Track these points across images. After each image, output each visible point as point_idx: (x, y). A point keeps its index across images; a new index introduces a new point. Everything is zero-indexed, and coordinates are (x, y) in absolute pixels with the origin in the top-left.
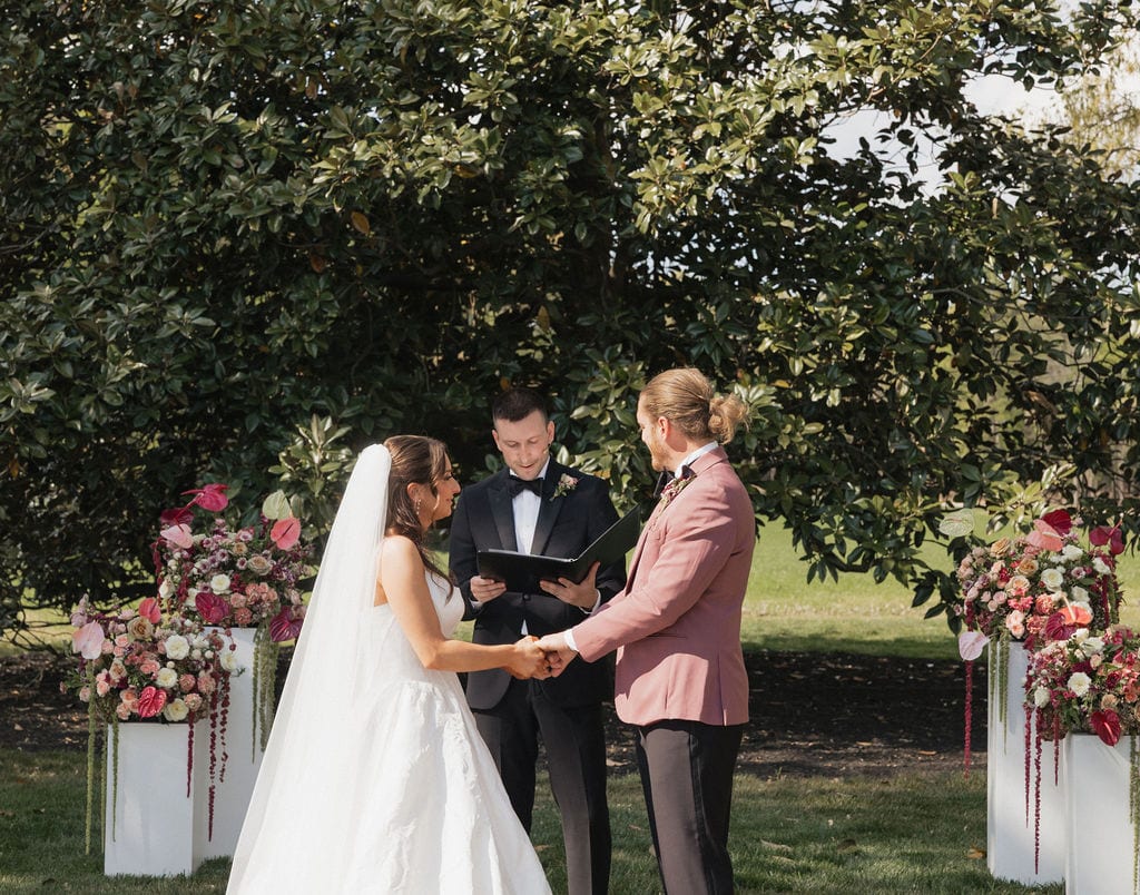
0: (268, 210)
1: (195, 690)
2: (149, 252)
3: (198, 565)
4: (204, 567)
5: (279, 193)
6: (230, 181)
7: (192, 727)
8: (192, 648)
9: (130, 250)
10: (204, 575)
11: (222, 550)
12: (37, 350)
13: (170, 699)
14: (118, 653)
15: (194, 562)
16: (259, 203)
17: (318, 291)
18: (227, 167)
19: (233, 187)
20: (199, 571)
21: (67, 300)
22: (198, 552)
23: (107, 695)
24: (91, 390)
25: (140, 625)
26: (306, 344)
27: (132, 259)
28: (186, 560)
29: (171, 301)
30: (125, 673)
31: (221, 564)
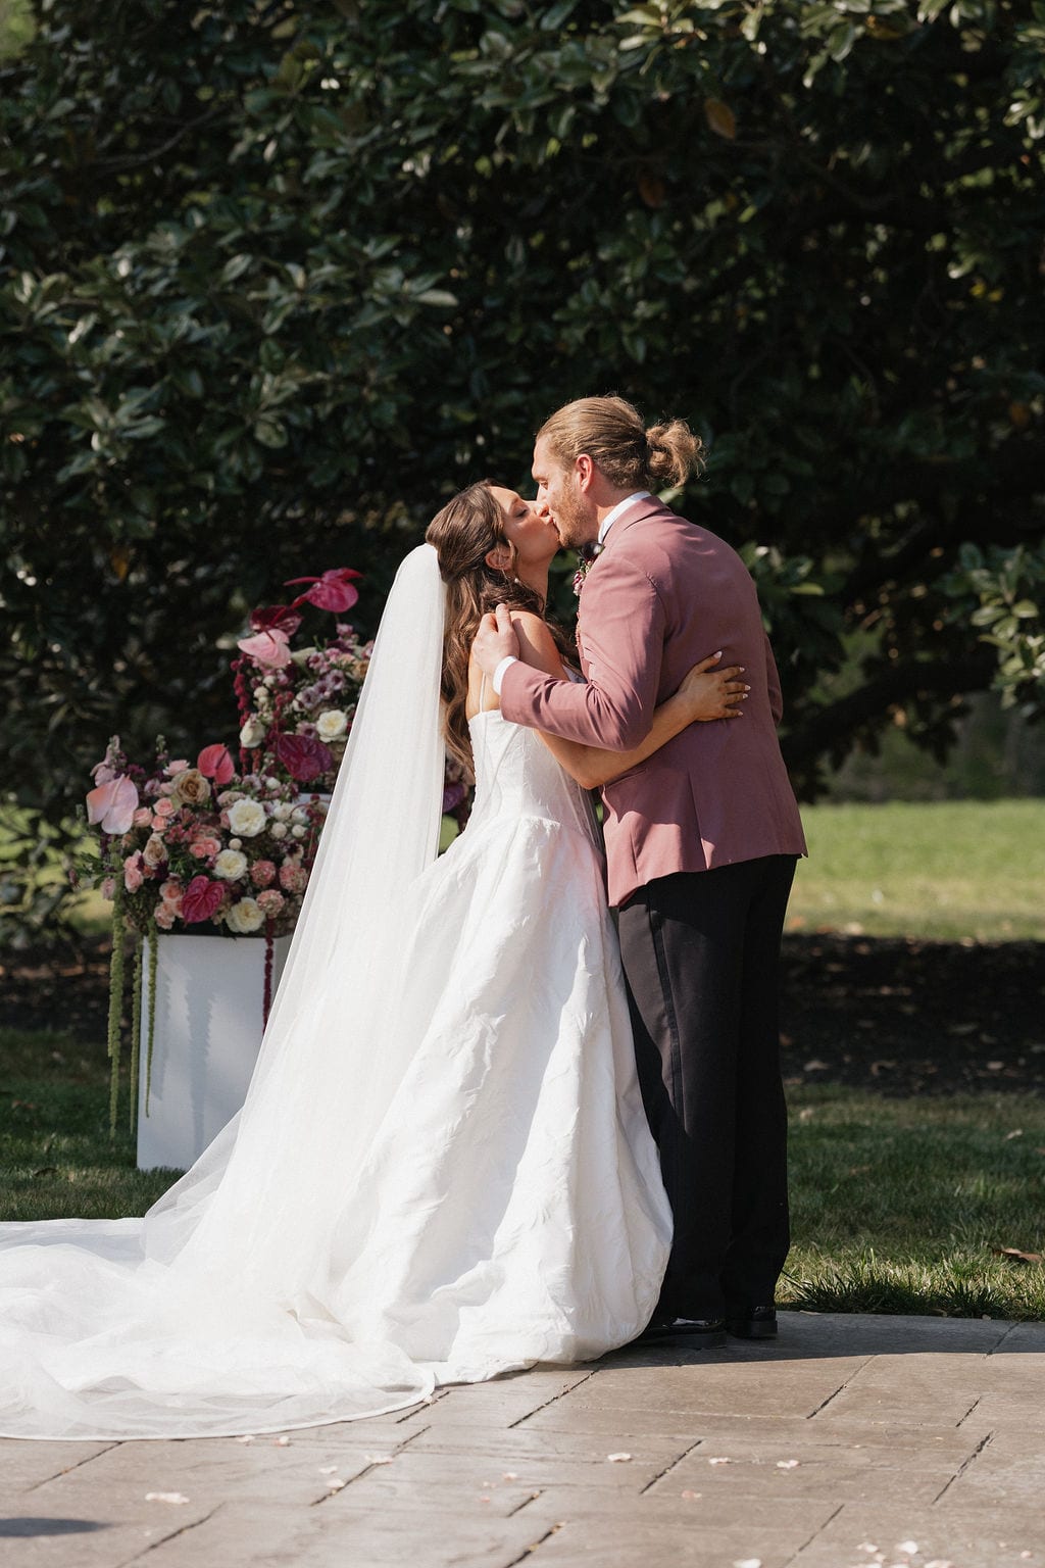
0: (550, 97)
1: (275, 884)
2: (351, 171)
3: (300, 697)
4: (308, 698)
5: (569, 66)
6: (489, 42)
7: (270, 943)
8: (271, 821)
9: (319, 168)
10: (310, 712)
11: (335, 672)
12: (143, 349)
13: (236, 899)
14: (159, 825)
15: (296, 692)
16: (537, 83)
17: (647, 243)
18: (491, 18)
19: (493, 54)
20: (301, 705)
21: (203, 256)
22: (304, 676)
23: (140, 889)
24: (232, 421)
25: (190, 782)
26: (626, 340)
27: (325, 185)
28: (283, 688)
29: (386, 261)
30: (165, 856)
31: (336, 694)
